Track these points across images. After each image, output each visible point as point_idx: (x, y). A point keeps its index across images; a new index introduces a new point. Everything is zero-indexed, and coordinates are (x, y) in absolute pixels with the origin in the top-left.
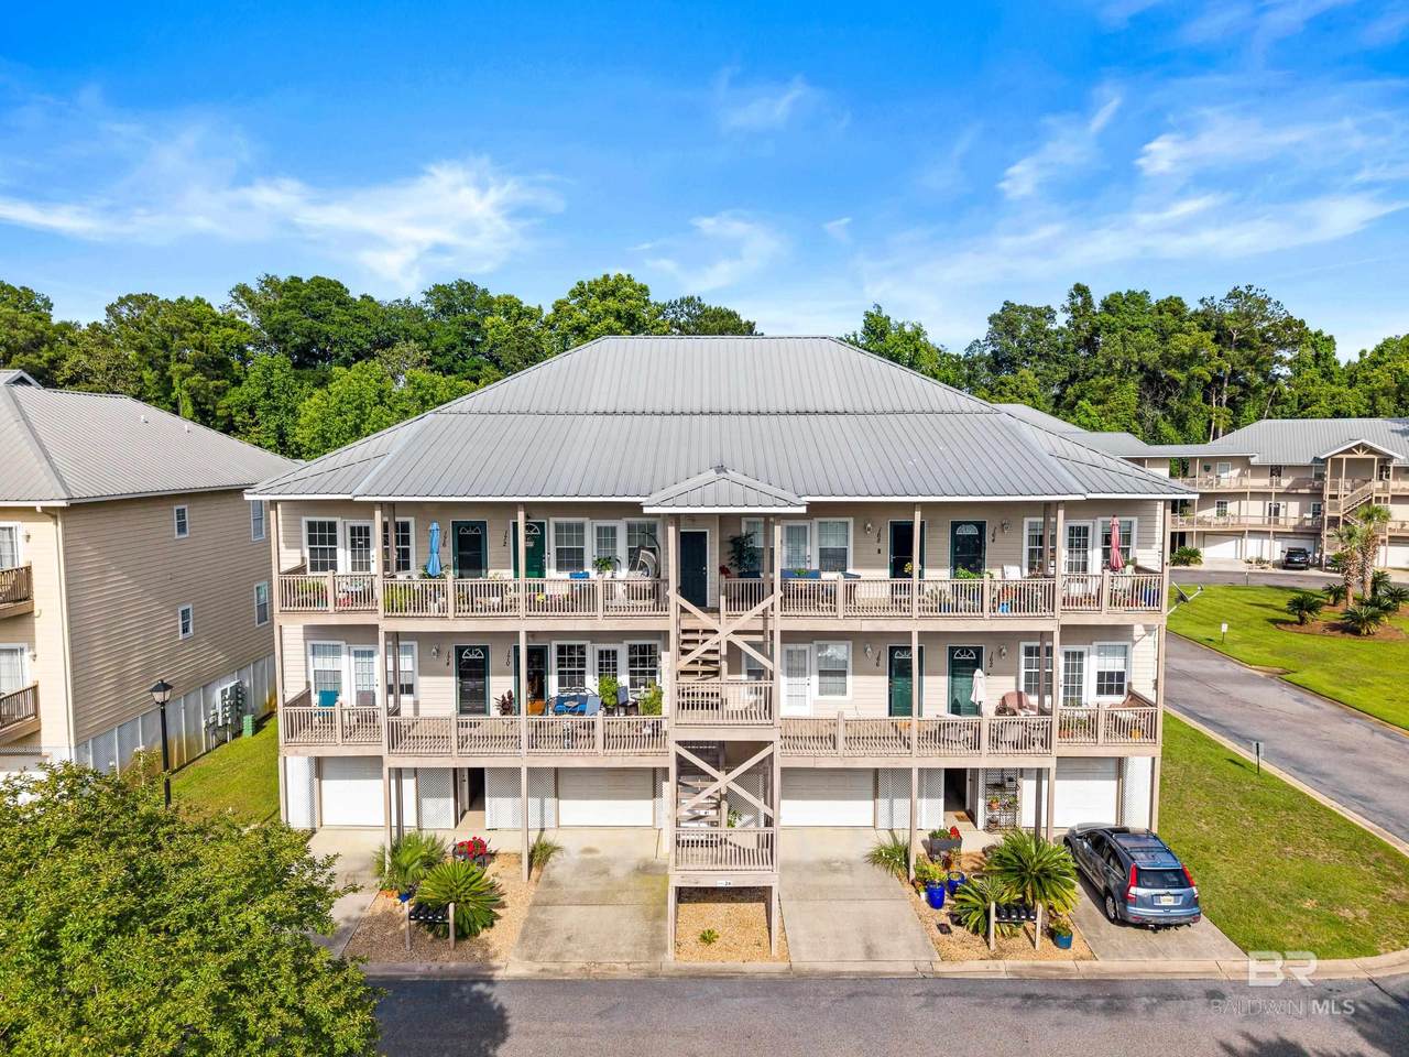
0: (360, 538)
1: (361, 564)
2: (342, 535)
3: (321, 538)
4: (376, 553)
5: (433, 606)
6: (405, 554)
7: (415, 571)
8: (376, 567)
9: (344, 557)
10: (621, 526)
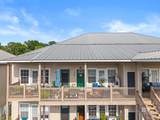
0: (35, 74)
1: (35, 81)
2: (30, 73)
3: (25, 74)
4: (39, 78)
5: (57, 97)
6: (47, 78)
7: (50, 84)
8: (39, 82)
9: (30, 79)
10: (106, 71)
